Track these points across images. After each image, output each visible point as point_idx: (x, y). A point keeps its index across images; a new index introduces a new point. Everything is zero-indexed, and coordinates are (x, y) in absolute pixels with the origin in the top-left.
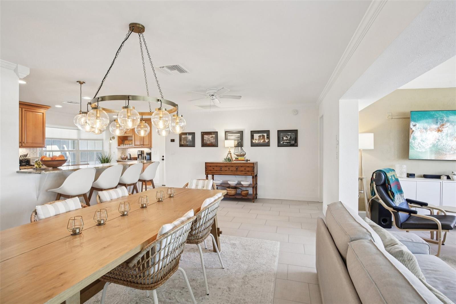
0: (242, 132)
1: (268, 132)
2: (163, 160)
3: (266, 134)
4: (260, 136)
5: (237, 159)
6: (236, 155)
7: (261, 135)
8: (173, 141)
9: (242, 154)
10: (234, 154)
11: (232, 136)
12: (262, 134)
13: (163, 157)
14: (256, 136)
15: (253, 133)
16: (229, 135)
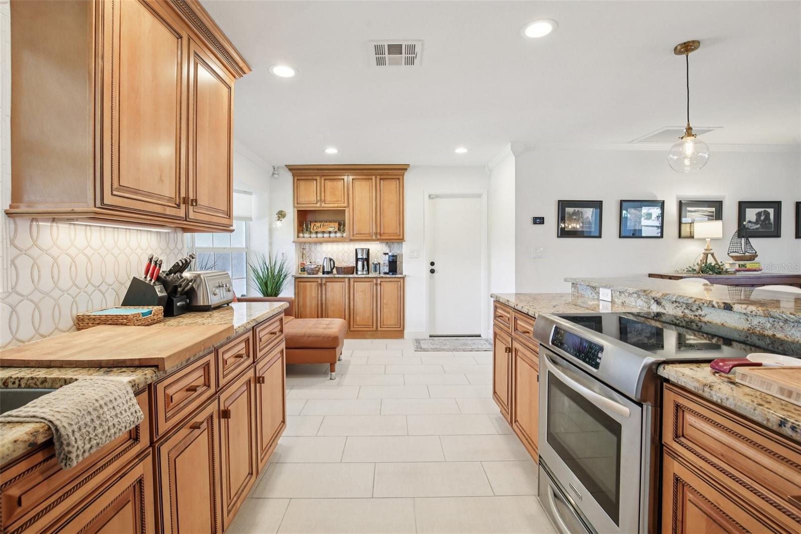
0: (721, 202)
1: (777, 205)
2: (432, 271)
3: (773, 210)
4: (759, 214)
5: (744, 266)
6: (732, 257)
7: (761, 212)
8: (539, 221)
9: (747, 254)
10: (728, 254)
11: (695, 211)
12: (763, 210)
13: (432, 264)
14: (751, 214)
15: (743, 206)
16: (689, 209)
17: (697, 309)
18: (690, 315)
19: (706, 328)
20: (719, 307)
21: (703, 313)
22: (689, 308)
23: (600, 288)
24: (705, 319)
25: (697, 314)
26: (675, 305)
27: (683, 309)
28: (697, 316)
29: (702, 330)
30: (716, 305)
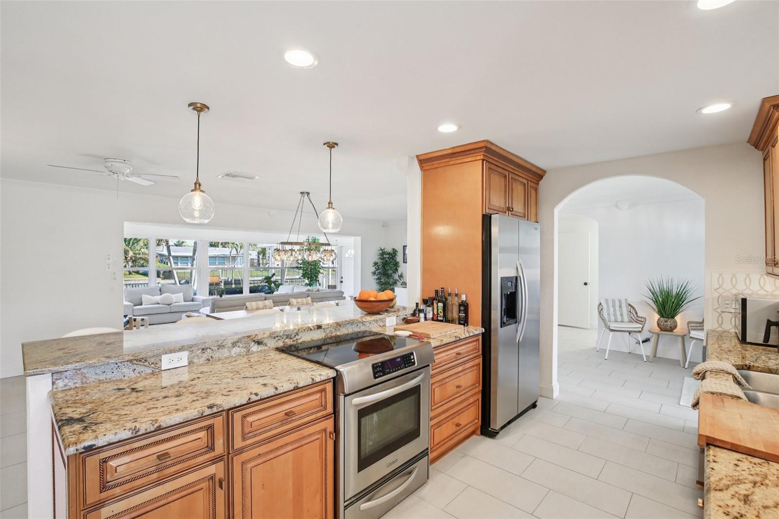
17: (295, 336)
18: (289, 342)
19: (301, 347)
20: (314, 329)
21: (299, 337)
22: (289, 337)
23: (163, 356)
24: (299, 341)
25: (295, 339)
26: (277, 339)
27: (284, 339)
28: (294, 341)
29: (299, 348)
30: (313, 328)
